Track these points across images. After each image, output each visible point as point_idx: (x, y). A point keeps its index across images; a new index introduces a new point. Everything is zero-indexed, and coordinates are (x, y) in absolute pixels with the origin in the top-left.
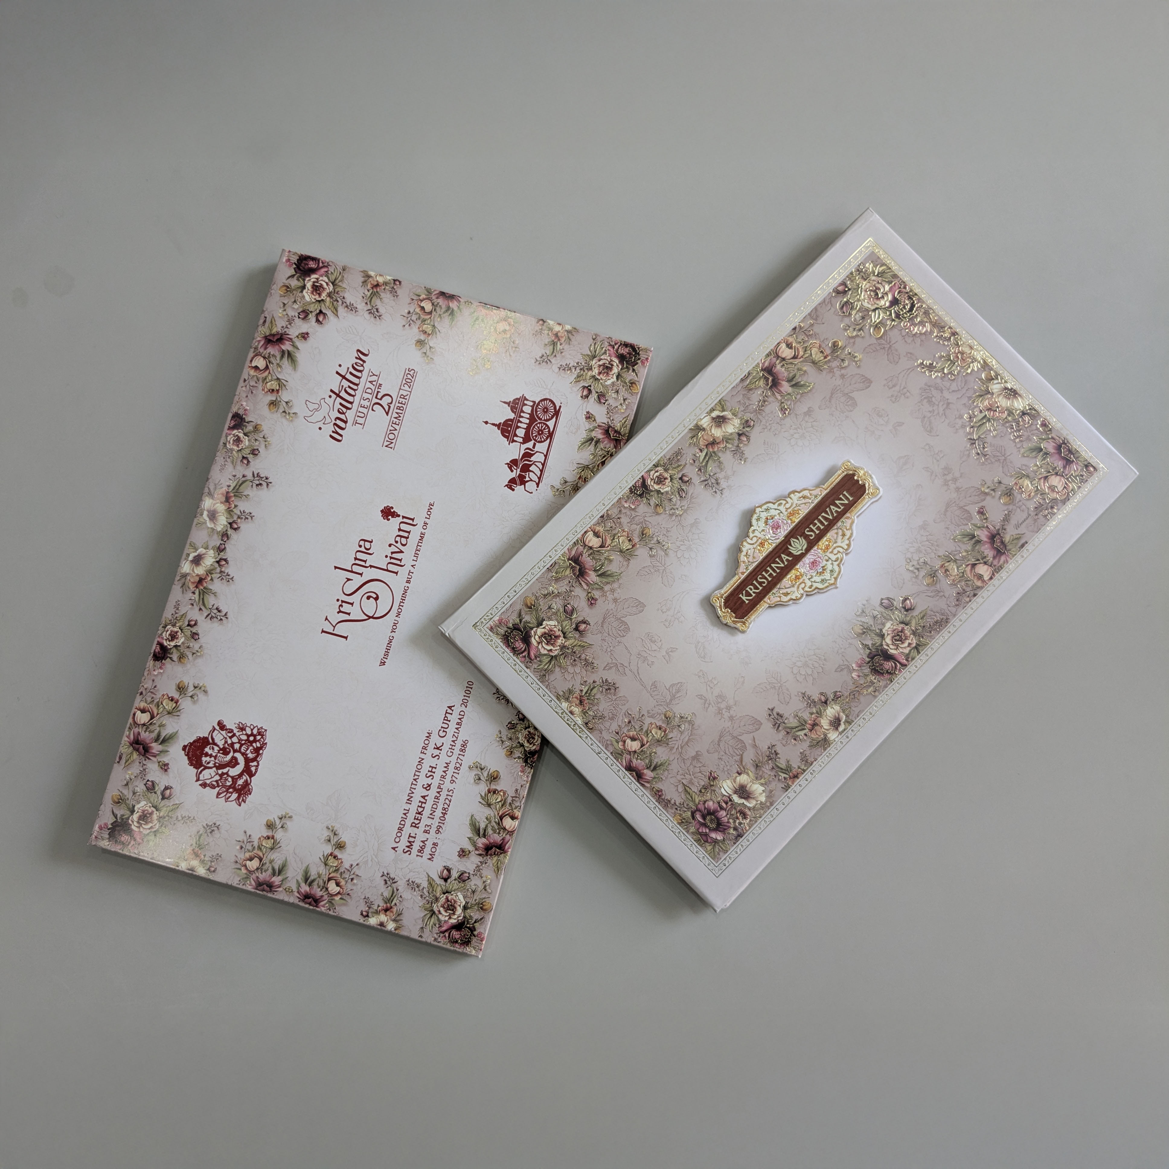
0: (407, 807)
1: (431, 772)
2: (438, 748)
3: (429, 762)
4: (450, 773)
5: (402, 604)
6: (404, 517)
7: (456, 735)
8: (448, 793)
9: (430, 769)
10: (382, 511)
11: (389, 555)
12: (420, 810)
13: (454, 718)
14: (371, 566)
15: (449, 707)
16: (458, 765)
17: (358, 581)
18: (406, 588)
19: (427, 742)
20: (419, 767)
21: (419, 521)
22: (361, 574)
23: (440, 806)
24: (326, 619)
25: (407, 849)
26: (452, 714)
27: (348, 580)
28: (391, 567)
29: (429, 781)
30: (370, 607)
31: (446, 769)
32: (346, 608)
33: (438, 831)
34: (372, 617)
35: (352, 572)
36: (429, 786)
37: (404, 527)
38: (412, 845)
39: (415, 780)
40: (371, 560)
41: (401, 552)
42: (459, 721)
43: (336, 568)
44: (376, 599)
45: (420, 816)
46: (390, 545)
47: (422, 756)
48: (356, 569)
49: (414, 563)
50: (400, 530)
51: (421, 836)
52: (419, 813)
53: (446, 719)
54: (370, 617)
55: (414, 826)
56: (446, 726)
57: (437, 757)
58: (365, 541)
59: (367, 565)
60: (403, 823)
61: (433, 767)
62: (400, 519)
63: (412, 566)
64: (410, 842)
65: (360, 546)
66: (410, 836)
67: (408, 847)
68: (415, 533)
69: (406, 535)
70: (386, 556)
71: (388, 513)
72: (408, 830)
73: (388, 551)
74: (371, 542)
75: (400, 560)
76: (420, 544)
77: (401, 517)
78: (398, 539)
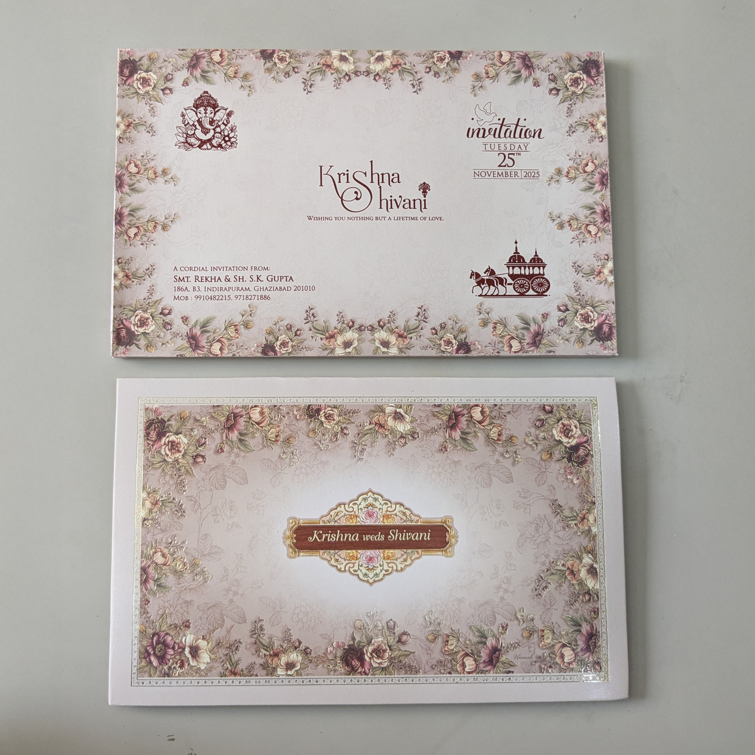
0: (209, 269)
1: (239, 279)
2: (258, 278)
3: (246, 274)
4: (242, 293)
5: (358, 219)
6: (425, 200)
7: (272, 289)
8: (227, 297)
9: (241, 277)
10: (424, 183)
11: (393, 198)
12: (209, 279)
13: (283, 284)
14: (380, 187)
15: (291, 277)
16: (250, 297)
17: (366, 181)
18: (371, 218)
19: (260, 268)
20: (240, 269)
21: (426, 213)
22: (372, 182)
23: (216, 293)
24: (331, 167)
25: (178, 278)
26: (286, 281)
27: (365, 174)
28: (384, 203)
29: (232, 279)
30: (350, 195)
31: (244, 290)
32: (344, 178)
33: (197, 297)
34: (342, 200)
35: (372, 174)
36: (229, 281)
37: (418, 203)
38: (181, 281)
39: (230, 268)
40: (384, 186)
41: (398, 207)
42: (283, 288)
43: (372, 162)
44: (357, 199)
45: (205, 280)
46: (400, 197)
47: (249, 268)
48: (375, 177)
49: (392, 218)
50: (414, 200)
51: (190, 286)
52: (206, 279)
53: (281, 278)
54: (342, 198)
55: (196, 279)
56: (276, 279)
57: (251, 280)
58: (398, 177)
59: (381, 184)
60: (196, 269)
61: (243, 279)
62: (422, 198)
63: (390, 218)
64: (183, 278)
65: (393, 175)
66: (188, 277)
67: (180, 278)
68: (416, 213)
69: (412, 206)
70: (391, 196)
71: (425, 188)
72: (192, 274)
73: (396, 197)
74: (399, 182)
75: (391, 208)
76: (408, 219)
77: (424, 199)
78: (407, 201)
